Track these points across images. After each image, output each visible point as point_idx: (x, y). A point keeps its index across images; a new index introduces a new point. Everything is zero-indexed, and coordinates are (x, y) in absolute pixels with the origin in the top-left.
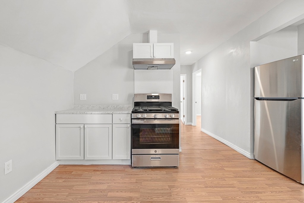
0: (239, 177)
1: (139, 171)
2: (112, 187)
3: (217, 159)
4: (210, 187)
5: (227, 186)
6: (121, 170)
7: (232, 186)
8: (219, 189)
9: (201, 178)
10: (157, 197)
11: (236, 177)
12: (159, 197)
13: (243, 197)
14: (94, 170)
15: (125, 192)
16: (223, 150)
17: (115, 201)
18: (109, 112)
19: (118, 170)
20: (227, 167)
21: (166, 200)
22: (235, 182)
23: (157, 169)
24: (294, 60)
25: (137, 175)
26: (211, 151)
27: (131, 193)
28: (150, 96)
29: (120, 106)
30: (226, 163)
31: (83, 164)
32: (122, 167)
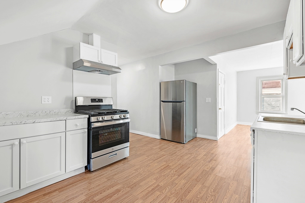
0: (163, 150)
1: (100, 172)
2: (90, 194)
3: (145, 145)
4: (156, 160)
5: (162, 156)
6: (80, 180)
7: (164, 155)
8: (160, 159)
9: (147, 157)
10: (135, 180)
11: (161, 150)
12: (136, 179)
13: (172, 158)
14: (44, 195)
15: (108, 190)
16: (143, 139)
17: (107, 199)
18: (61, 118)
19: (78, 181)
20: (153, 147)
21: (142, 178)
22: (163, 153)
23: (114, 165)
24: (181, 82)
25: (102, 175)
26: (136, 141)
27: (113, 188)
28: (93, 99)
29: (54, 111)
30: (151, 145)
31: (13, 199)
32: (78, 177)
